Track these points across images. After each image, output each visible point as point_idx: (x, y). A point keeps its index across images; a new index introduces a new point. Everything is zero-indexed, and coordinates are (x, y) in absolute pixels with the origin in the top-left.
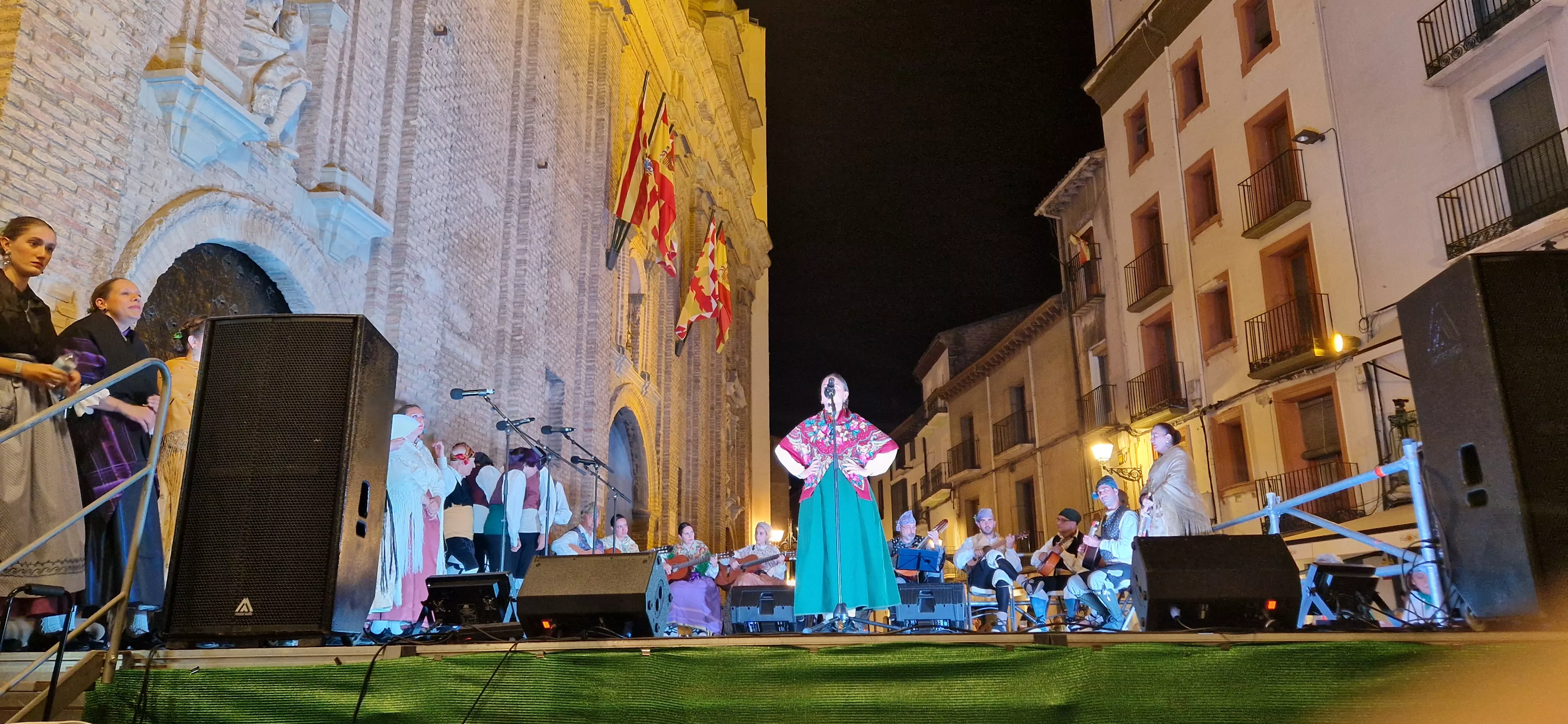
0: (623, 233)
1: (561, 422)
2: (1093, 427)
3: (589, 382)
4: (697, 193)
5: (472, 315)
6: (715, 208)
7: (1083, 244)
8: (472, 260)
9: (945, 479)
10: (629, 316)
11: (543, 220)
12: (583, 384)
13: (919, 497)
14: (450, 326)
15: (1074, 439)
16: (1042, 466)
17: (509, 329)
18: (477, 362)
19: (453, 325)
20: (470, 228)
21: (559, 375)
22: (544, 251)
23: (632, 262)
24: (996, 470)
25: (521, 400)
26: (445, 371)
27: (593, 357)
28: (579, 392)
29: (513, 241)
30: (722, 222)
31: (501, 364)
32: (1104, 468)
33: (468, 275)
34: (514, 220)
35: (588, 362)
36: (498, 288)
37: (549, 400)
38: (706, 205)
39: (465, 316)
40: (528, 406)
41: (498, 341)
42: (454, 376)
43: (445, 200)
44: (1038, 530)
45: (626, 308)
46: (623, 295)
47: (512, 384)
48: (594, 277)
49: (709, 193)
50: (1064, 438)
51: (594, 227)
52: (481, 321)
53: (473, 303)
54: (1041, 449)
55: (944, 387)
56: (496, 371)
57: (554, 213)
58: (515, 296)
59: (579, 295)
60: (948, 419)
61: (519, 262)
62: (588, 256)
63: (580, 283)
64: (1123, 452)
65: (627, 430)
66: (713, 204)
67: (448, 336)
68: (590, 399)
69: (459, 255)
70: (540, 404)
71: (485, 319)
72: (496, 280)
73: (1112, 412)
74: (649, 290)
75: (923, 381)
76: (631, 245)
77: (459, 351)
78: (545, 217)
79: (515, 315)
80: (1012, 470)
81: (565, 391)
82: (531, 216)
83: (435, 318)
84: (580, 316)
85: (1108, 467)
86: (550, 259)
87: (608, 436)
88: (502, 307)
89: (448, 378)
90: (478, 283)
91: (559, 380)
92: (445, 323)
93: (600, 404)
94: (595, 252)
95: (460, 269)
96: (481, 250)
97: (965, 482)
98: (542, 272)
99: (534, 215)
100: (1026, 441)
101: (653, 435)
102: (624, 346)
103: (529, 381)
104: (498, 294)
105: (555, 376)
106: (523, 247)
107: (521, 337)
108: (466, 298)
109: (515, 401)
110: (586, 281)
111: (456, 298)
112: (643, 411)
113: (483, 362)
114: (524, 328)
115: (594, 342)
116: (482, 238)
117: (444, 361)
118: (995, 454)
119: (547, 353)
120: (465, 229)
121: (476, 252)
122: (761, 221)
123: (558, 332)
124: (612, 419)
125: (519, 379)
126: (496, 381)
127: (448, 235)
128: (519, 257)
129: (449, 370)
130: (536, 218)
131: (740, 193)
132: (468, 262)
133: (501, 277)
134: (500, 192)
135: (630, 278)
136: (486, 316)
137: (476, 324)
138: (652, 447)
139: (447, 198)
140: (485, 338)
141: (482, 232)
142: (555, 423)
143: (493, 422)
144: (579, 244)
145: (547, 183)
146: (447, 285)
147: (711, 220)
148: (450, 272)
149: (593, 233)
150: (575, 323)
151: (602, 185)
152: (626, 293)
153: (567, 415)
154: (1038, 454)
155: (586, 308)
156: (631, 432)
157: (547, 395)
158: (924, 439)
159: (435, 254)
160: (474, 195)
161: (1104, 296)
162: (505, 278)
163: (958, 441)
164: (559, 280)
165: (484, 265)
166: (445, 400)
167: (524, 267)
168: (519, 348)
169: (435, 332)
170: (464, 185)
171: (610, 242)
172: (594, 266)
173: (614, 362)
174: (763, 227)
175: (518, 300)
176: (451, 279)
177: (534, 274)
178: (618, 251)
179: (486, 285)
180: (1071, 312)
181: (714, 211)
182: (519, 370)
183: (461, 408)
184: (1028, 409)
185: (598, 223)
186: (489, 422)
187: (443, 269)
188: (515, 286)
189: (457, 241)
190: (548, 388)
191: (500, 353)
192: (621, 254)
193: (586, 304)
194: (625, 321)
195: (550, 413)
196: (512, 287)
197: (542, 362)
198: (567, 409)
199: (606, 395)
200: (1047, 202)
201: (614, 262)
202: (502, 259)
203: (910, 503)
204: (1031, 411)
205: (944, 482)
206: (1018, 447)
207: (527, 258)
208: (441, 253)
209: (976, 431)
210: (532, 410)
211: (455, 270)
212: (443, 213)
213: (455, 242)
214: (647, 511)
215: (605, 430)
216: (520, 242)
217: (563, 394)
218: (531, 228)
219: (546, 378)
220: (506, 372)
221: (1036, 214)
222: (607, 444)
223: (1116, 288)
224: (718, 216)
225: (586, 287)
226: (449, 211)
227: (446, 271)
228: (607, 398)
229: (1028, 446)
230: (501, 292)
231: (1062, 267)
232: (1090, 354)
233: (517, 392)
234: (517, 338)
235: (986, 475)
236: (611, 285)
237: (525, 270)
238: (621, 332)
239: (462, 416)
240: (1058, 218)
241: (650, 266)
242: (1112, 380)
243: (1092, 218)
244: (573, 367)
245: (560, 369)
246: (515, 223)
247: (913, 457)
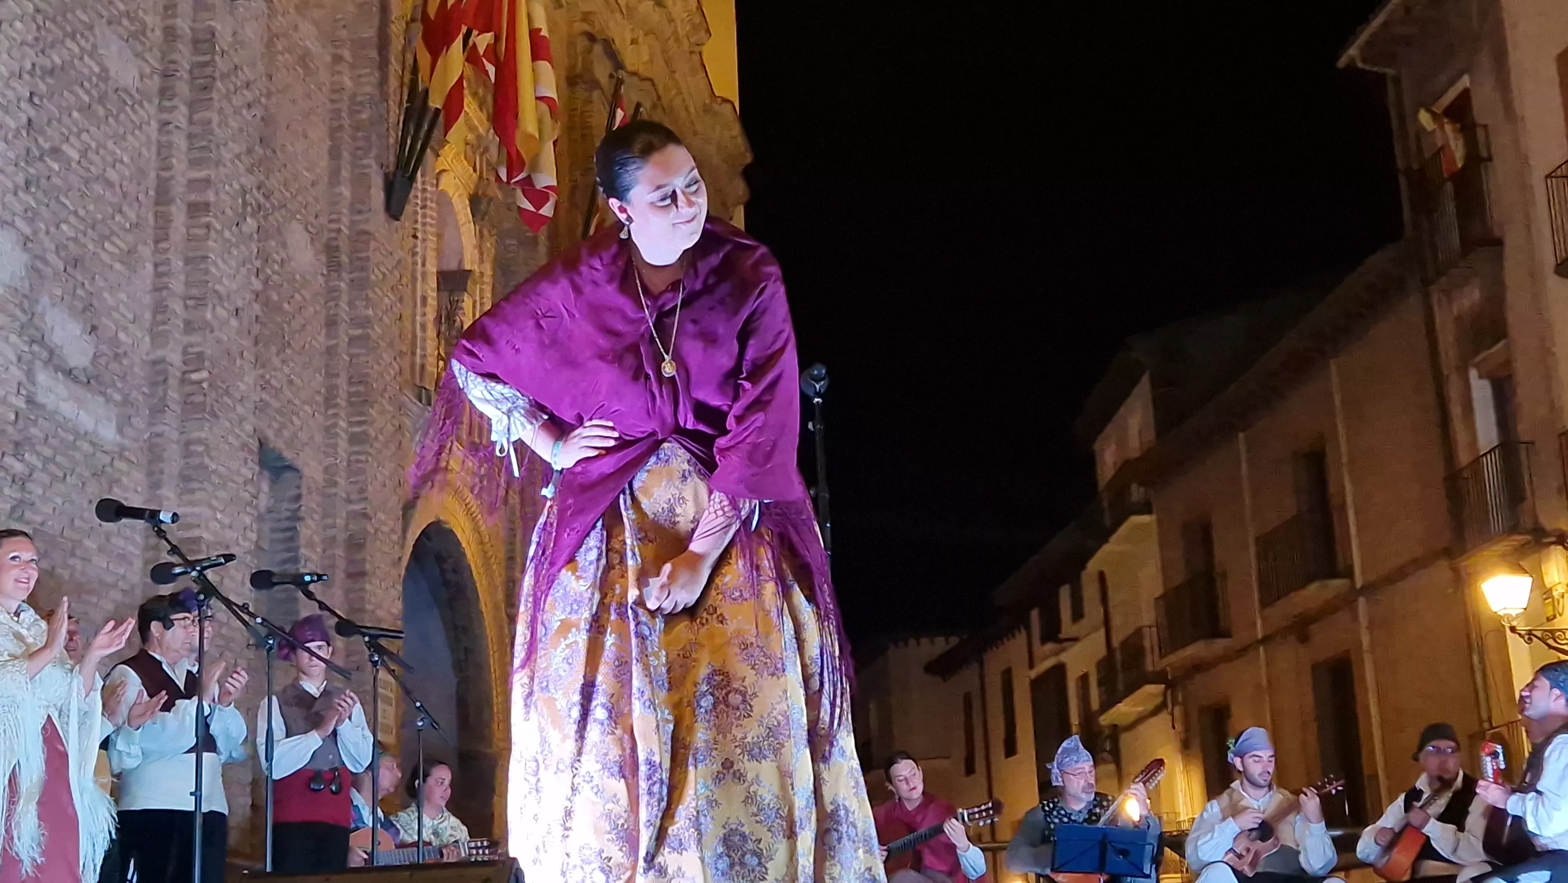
0: (422, 134)
1: (295, 560)
2: (1486, 537)
3: (354, 469)
4: (582, 43)
5: (94, 328)
6: (621, 74)
7: (1448, 128)
8: (91, 207)
9: (1152, 663)
10: (438, 320)
11: (244, 112)
12: (343, 474)
13: (1095, 705)
14: (45, 355)
15: (1443, 564)
16: (1370, 628)
17: (175, 357)
18: (108, 433)
19: (51, 352)
20: (85, 136)
21: (288, 454)
22: (248, 181)
23: (443, 200)
24: (1265, 640)
25: (208, 512)
26: (38, 454)
27: (361, 414)
28: (333, 490)
29: (179, 163)
30: (638, 105)
31: (158, 435)
32: (1513, 629)
33: (82, 240)
34: (180, 116)
35: (351, 424)
36: (150, 267)
37: (270, 511)
38: (602, 71)
39: (78, 333)
40: (223, 526)
41: (154, 384)
42: (57, 465)
43: (26, 77)
44: (1366, 771)
45: (432, 302)
46: (424, 275)
47: (185, 478)
48: (361, 237)
49: (608, 44)
50: (1418, 564)
51: (357, 128)
52: (114, 341)
53: (95, 303)
54: (1368, 589)
55: (1145, 457)
56: (150, 449)
57: (269, 95)
58: (187, 284)
59: (327, 277)
60: (1155, 529)
61: (196, 209)
62: (345, 191)
63: (331, 250)
64: (1555, 593)
65: (443, 572)
66: (618, 65)
67: (43, 377)
68: (357, 507)
69: (63, 199)
70: (248, 520)
71: (122, 336)
72: (146, 251)
73: (1527, 504)
74: (482, 261)
75: (1097, 446)
76: (440, 166)
77: (68, 409)
78: (249, 106)
79: (189, 327)
80: (1304, 639)
81: (304, 491)
82: (216, 105)
83: (13, 338)
84: (331, 323)
85: (1522, 628)
86: (262, 200)
87: (400, 587)
88: (160, 308)
89: (44, 469)
90: (105, 257)
91: (290, 468)
92: (36, 348)
93: (381, 516)
94: (360, 181)
95: (64, 227)
96: (110, 184)
97: (1198, 667)
98: (245, 229)
99: (225, 104)
100: (1334, 574)
101: (499, 580)
102: (431, 387)
103: (221, 469)
104: (149, 281)
105: (280, 457)
106: (202, 174)
107: (204, 374)
108: (80, 292)
109: (193, 515)
110: (343, 244)
111: (59, 292)
112: (476, 529)
113: (120, 430)
114: (209, 352)
115: (363, 380)
116: (109, 159)
117: (34, 431)
118: (1265, 604)
119: (261, 408)
120: (73, 139)
121: (98, 188)
122: (725, 100)
123: (284, 362)
124: (409, 550)
125: (203, 467)
126: (150, 474)
127: (37, 154)
128: (193, 197)
129: (48, 452)
130: (229, 111)
131: (677, 40)
132: (82, 212)
133: (157, 242)
134: (148, 56)
135: (439, 236)
136: (125, 329)
137: (104, 348)
138: (496, 607)
139: (32, 73)
140: (123, 378)
141: (110, 144)
142: (285, 562)
143: (146, 563)
144: (324, 163)
145: (251, 32)
146: (39, 265)
147: (616, 101)
148: (42, 235)
149: (354, 138)
150: (321, 339)
151: (370, 33)
152: (432, 268)
153: (311, 545)
154: (1362, 600)
155: (343, 305)
156: (450, 576)
157: (264, 501)
158: (1102, 576)
159: (9, 198)
160: (92, 64)
161: (1499, 243)
162: (163, 245)
163: (1179, 578)
164: (284, 245)
165: (118, 218)
166: (39, 519)
167: (206, 220)
168: (199, 398)
169: (13, 369)
170: (69, 43)
171: (392, 159)
172: (360, 212)
173: (407, 422)
174: (730, 114)
175: (194, 292)
176: (45, 250)
177: (227, 234)
178: (412, 178)
179: (121, 262)
180: (1426, 283)
181: (620, 82)
182: (200, 449)
183: (76, 537)
184: (1335, 501)
185: (364, 116)
186: (138, 564)
187: (27, 230)
188: (188, 261)
189: (56, 167)
190: (265, 487)
191: (158, 410)
192: (419, 184)
193: (345, 298)
194: (431, 332)
195: (272, 541)
196: (180, 263)
197: (249, 428)
198: (308, 530)
199: (395, 498)
200: (1364, 36)
201: (404, 200)
202: (157, 203)
203: (1075, 719)
204: (1343, 508)
205: (1149, 667)
206: (1314, 587)
207: (211, 197)
208: (21, 194)
209: (1219, 553)
210: (230, 535)
211: (52, 229)
212: (23, 105)
213: (50, 169)
214: (489, 751)
215: (394, 572)
216: (194, 163)
217: (298, 497)
218: (217, 131)
219: (262, 464)
220: (173, 452)
221: (1342, 62)
222: (399, 605)
223: (1528, 228)
224: (631, 94)
225: (344, 259)
226: (36, 100)
227: (35, 233)
228: (395, 503)
229: (1337, 584)
230: (158, 275)
231: (1403, 182)
232: (1473, 374)
233: (198, 495)
234: (195, 376)
235: (1243, 651)
236: (400, 254)
237: (208, 226)
238: (424, 356)
239: (78, 552)
240: (1390, 71)
241: (483, 207)
242: (1524, 430)
243: (1467, 70)
244: (319, 438)
245: (290, 444)
246: (183, 123)
247: (1078, 615)
